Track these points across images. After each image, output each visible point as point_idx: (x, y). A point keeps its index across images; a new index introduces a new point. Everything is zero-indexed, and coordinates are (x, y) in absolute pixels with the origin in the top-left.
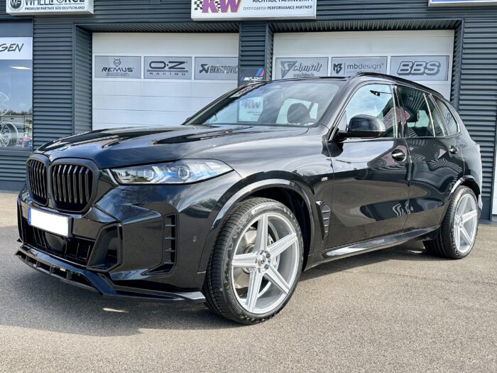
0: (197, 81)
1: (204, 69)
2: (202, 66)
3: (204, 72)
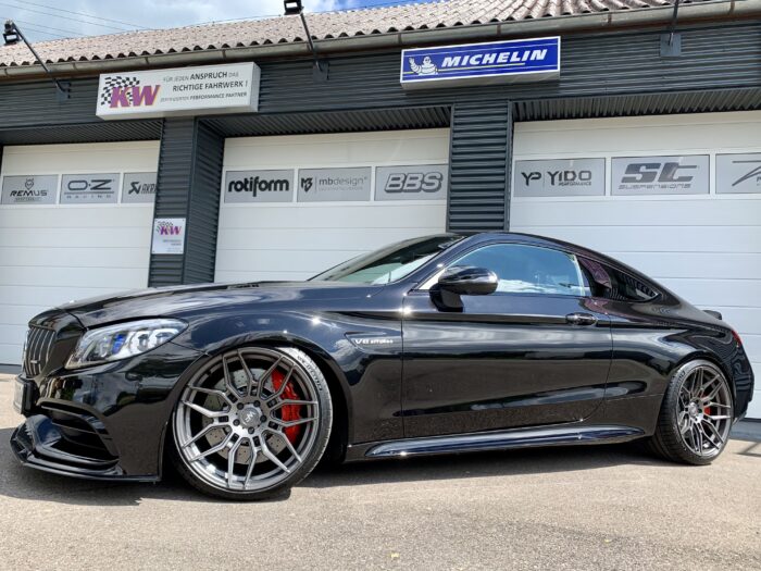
3: (134, 192)
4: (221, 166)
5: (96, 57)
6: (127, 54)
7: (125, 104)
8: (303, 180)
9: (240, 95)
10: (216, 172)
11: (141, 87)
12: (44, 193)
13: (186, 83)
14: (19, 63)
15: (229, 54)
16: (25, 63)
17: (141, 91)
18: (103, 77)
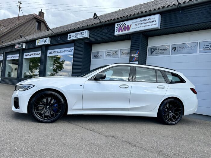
0: (120, 58)
1: (123, 53)
2: (123, 52)
3: (123, 55)
4: (147, 45)
5: (114, 19)
6: (122, 17)
7: (122, 31)
8: (173, 48)
9: (155, 24)
10: (146, 47)
11: (126, 25)
12: (101, 56)
13: (139, 23)
14: (96, 23)
15: (151, 12)
16: (98, 23)
17: (126, 27)
18: (116, 24)
